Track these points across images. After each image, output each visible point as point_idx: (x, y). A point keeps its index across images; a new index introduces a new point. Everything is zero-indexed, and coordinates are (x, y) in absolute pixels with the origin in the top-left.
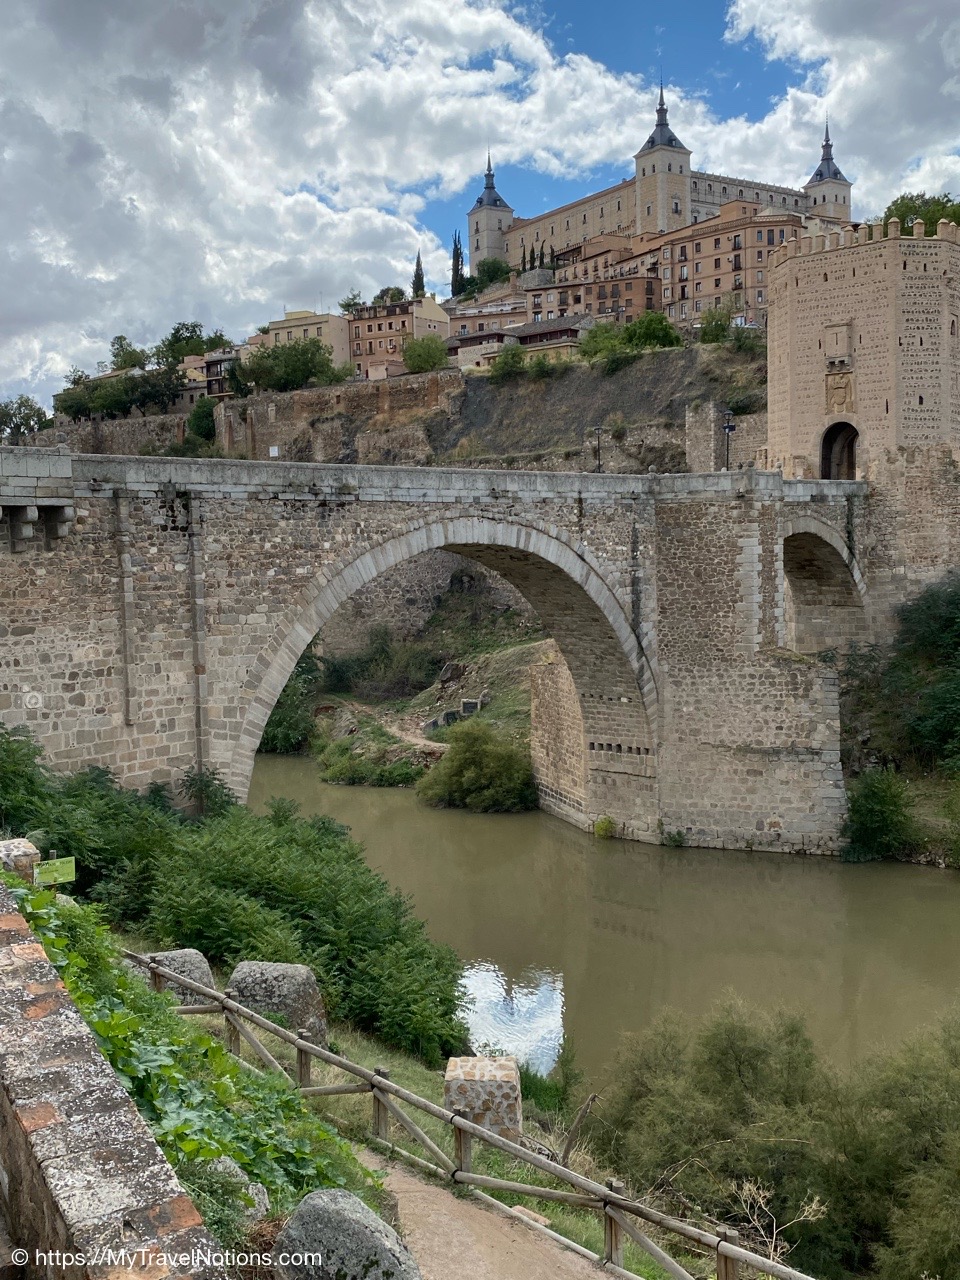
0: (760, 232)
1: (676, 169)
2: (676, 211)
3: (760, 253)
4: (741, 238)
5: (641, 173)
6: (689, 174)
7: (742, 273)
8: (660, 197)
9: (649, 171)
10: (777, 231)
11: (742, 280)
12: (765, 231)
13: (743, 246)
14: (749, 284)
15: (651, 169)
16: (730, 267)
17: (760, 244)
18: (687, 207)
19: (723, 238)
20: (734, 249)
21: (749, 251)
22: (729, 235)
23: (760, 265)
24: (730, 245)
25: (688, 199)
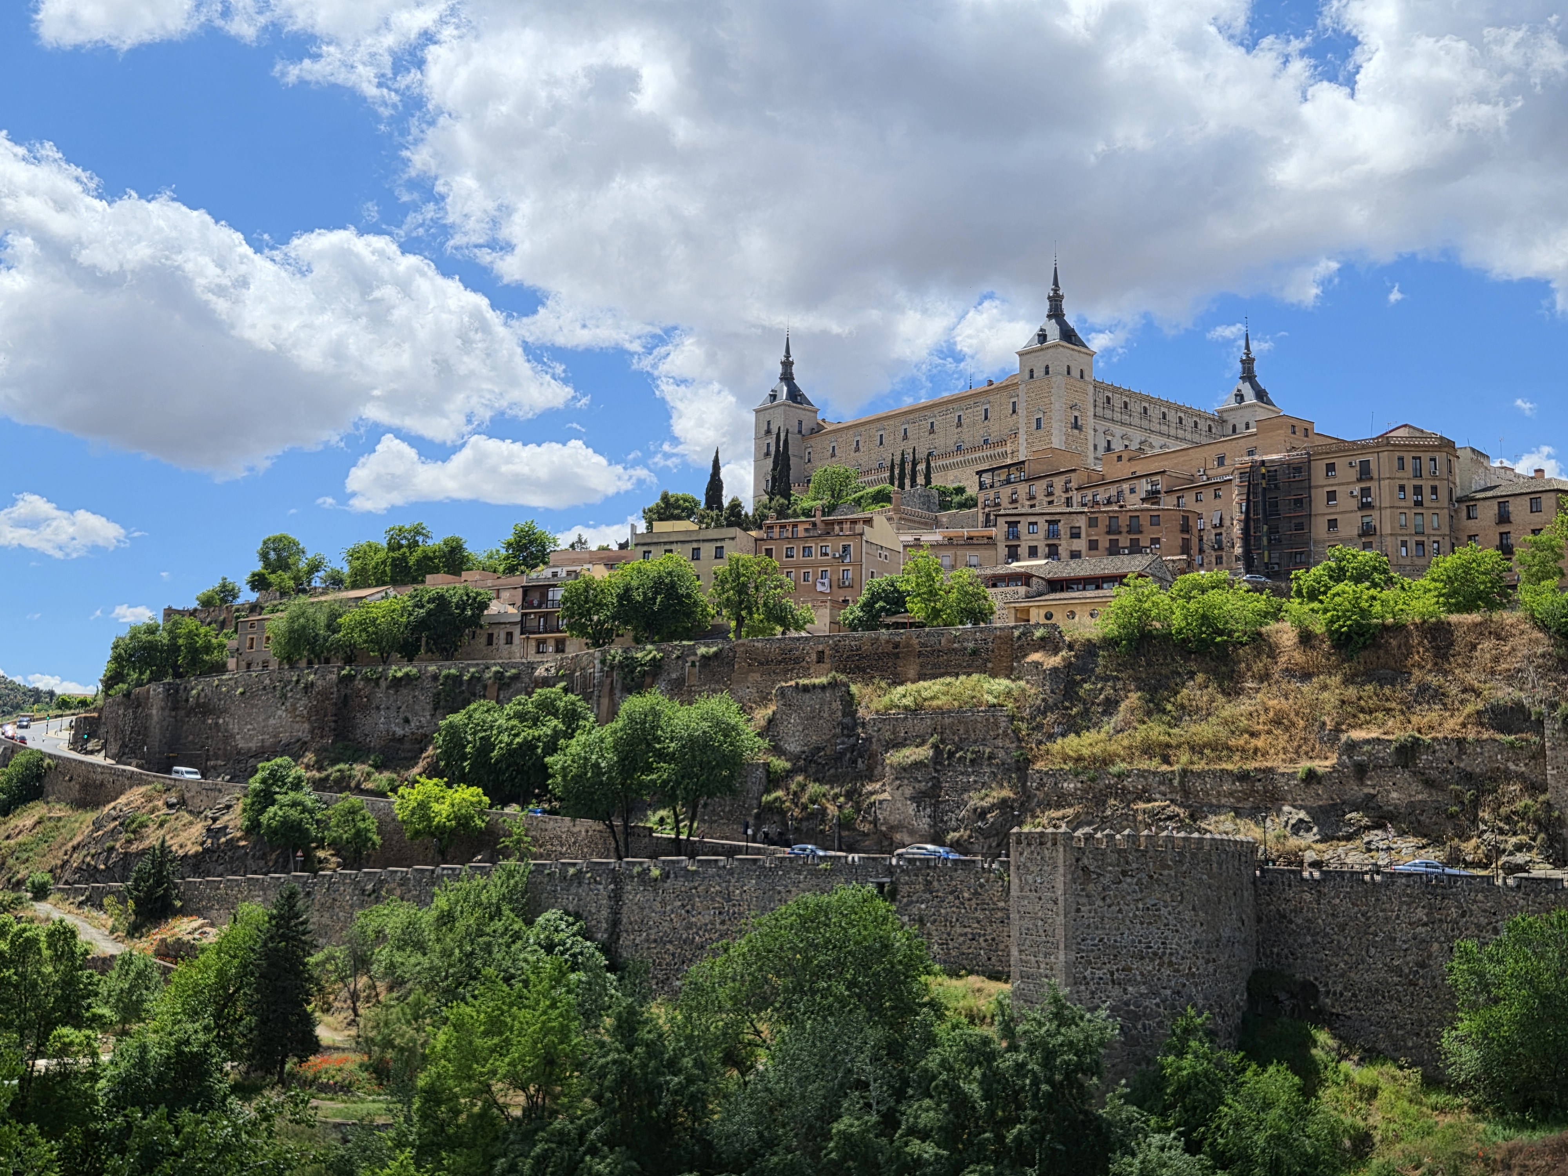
0: (1401, 459)
1: (1076, 373)
2: (1076, 426)
3: (1402, 488)
4: (1373, 466)
5: (1027, 376)
6: (1091, 381)
7: (1376, 514)
8: (1057, 406)
9: (1039, 373)
10: (1425, 457)
11: (1376, 523)
12: (1408, 457)
13: (1376, 476)
14: (1387, 529)
15: (1043, 370)
16: (1354, 504)
17: (1401, 474)
18: (1089, 422)
19: (1341, 463)
20: (1360, 480)
21: (1385, 483)
22: (1349, 459)
23: (1403, 504)
24: (1353, 474)
25: (1091, 413)
